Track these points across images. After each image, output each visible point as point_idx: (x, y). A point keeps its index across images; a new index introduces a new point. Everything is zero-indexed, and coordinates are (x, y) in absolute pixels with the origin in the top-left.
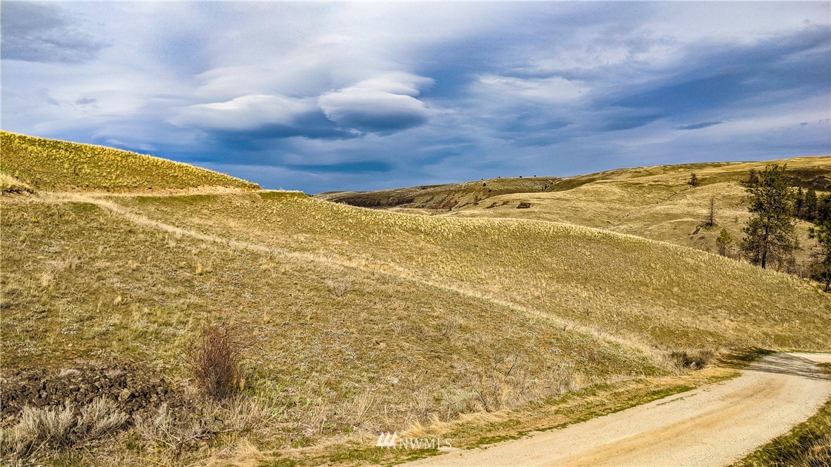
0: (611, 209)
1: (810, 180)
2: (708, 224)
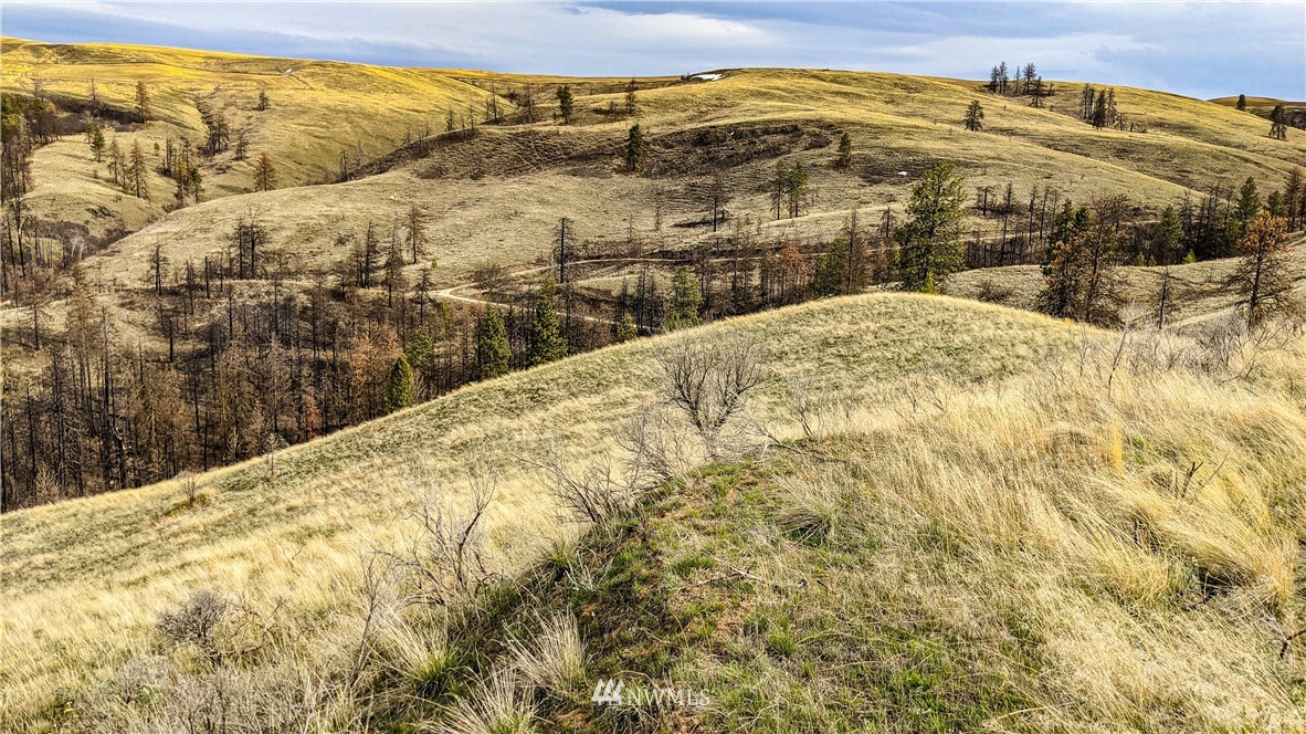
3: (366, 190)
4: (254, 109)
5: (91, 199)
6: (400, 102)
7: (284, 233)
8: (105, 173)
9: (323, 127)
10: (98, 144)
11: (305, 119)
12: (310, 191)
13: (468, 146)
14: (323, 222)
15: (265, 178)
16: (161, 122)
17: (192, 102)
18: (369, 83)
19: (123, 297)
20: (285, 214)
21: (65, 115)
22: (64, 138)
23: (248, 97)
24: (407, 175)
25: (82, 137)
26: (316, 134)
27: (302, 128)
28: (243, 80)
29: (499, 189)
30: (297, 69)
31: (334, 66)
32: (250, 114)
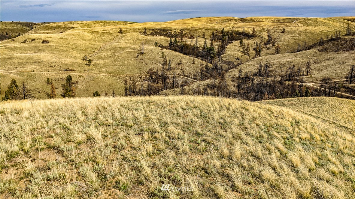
0: (91, 44)
1: (166, 33)
2: (141, 53)
3: (302, 55)
4: (281, 33)
5: (236, 56)
6: (324, 29)
7: (276, 66)
8: (241, 50)
9: (298, 37)
10: (241, 43)
11: (293, 35)
12: (286, 55)
13: (336, 42)
14: (286, 63)
15: (278, 51)
16: (258, 37)
17: (266, 31)
18: (316, 23)
19: (232, 79)
20: (278, 61)
21: (237, 36)
22: (235, 41)
23: (281, 29)
24: (315, 51)
25: (239, 41)
26: (296, 39)
27: (292, 37)
28: (282, 24)
29: (341, 55)
30: (297, 21)
31: (308, 19)
32: (280, 34)
